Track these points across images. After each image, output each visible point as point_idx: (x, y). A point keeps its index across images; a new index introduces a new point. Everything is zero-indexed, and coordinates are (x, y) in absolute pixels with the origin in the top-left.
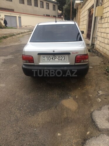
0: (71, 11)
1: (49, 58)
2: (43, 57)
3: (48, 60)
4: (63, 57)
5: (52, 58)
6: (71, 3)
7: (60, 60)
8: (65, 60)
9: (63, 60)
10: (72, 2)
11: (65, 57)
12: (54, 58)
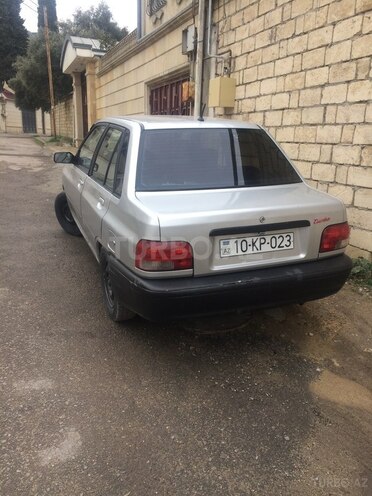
0: (51, 82)
1: (244, 243)
2: (224, 244)
3: (240, 252)
4: (284, 235)
5: (254, 244)
6: (48, 53)
7: (277, 249)
8: (292, 246)
9: (285, 248)
10: (51, 51)
11: (291, 235)
12: (257, 244)
